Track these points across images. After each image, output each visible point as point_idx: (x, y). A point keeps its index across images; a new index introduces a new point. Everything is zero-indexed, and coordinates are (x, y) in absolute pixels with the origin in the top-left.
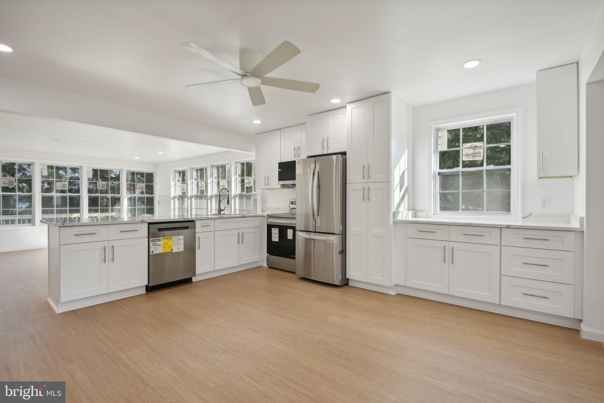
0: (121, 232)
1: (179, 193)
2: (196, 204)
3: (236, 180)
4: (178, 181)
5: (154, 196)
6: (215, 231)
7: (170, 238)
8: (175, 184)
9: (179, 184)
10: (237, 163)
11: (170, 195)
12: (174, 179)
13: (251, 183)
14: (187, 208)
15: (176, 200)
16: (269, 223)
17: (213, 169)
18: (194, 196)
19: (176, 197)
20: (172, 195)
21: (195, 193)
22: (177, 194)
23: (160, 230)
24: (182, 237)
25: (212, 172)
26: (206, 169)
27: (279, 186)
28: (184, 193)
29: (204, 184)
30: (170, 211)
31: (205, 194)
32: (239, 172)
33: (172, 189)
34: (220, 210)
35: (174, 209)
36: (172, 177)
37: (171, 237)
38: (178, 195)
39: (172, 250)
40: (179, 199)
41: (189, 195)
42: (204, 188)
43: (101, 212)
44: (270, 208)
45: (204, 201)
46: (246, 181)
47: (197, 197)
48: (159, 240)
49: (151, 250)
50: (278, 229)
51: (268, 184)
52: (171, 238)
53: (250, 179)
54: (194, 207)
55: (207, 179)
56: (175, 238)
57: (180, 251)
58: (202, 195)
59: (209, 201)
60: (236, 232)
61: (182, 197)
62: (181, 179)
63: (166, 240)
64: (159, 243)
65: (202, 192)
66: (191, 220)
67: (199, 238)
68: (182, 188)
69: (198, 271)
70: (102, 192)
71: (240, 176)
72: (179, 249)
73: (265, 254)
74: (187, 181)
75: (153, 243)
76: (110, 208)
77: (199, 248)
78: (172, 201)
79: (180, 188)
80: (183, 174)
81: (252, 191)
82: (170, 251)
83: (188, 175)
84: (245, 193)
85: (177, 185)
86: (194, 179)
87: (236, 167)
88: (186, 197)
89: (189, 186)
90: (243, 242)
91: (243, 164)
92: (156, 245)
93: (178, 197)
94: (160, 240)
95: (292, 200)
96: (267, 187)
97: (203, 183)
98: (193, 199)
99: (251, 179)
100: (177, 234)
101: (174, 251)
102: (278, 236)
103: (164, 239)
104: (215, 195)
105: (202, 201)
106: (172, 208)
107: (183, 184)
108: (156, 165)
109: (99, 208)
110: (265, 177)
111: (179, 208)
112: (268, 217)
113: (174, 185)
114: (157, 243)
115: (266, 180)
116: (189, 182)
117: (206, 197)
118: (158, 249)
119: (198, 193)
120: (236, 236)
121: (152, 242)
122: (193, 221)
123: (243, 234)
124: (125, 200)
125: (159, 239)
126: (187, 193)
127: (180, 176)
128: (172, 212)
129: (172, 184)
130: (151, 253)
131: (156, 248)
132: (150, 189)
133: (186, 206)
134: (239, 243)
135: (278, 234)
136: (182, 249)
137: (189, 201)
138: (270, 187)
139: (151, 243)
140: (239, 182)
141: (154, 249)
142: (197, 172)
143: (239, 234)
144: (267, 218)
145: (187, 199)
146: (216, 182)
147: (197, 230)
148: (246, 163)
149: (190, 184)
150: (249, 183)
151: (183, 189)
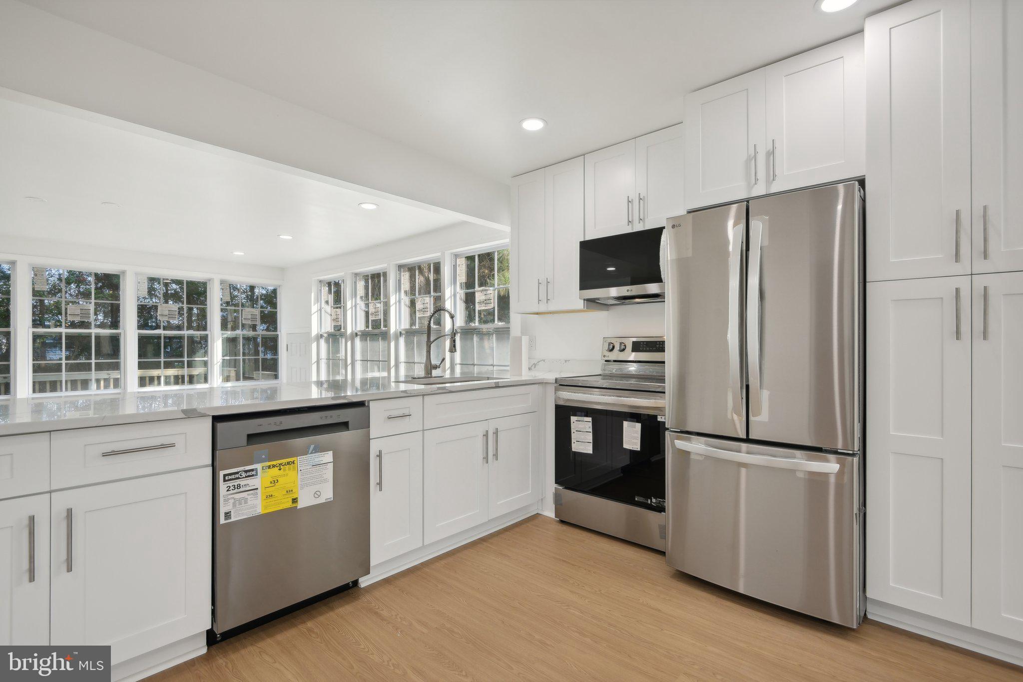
0: (105, 455)
1: (328, 327)
2: (364, 352)
3: (455, 295)
4: (327, 302)
5: (277, 336)
6: (423, 430)
7: (288, 463)
8: (321, 310)
9: (328, 309)
10: (456, 256)
11: (310, 333)
12: (318, 300)
13: (492, 301)
14: (344, 358)
15: (323, 342)
16: (561, 403)
17: (400, 275)
18: (359, 333)
19: (322, 336)
20: (314, 331)
21: (361, 326)
22: (323, 331)
23: (252, 438)
24: (328, 457)
25: (400, 281)
26: (385, 274)
27: (580, 304)
28: (338, 328)
29: (380, 306)
30: (310, 365)
31: (383, 328)
32: (462, 277)
33: (315, 319)
34: (430, 368)
35: (318, 362)
36: (313, 294)
37: (291, 460)
38: (326, 333)
39: (295, 500)
40: (327, 341)
41: (349, 331)
42: (381, 316)
43: (165, 368)
44: (544, 361)
45: (381, 344)
46: (479, 297)
47: (364, 335)
48: (251, 474)
49: (223, 509)
50: (590, 419)
51: (548, 300)
52: (293, 462)
53: (489, 292)
54: (358, 356)
55: (387, 296)
56: (302, 461)
57: (321, 500)
58: (377, 331)
59: (393, 344)
60: (480, 429)
61: (335, 336)
62: (331, 298)
63: (275, 471)
64: (252, 482)
65: (376, 324)
66: (355, 400)
67: (380, 456)
68: (334, 317)
69: (376, 557)
70: (169, 327)
71: (464, 285)
72: (317, 494)
73: (550, 485)
74: (345, 303)
75: (231, 484)
76: (186, 359)
77: (380, 484)
78: (314, 345)
79: (329, 318)
80: (336, 290)
81: (494, 321)
82: (288, 504)
83: (347, 290)
84: (477, 324)
85: (323, 310)
86: (358, 297)
87: (455, 267)
88: (342, 335)
89: (349, 313)
90: (496, 456)
91: (470, 259)
92: (241, 489)
93: (325, 335)
94: (254, 473)
95: (609, 341)
96: (543, 308)
97: (378, 305)
98: (358, 341)
99: (491, 292)
100: (312, 447)
101: (301, 505)
102: (590, 437)
103: (269, 467)
104: (405, 330)
105: (375, 344)
106: (314, 358)
107: (337, 308)
108: (282, 270)
109: (162, 360)
110: (539, 283)
111: (328, 359)
112: (556, 385)
113: (318, 311)
114: (242, 482)
115: (543, 288)
116: (349, 304)
117: (385, 336)
118: (246, 502)
119: (367, 327)
120: (479, 442)
121: (225, 480)
122: (361, 404)
123: (496, 433)
124: (218, 342)
125: (252, 470)
126: (345, 328)
127: (330, 291)
128: (314, 367)
129: (314, 308)
130: (222, 521)
131: (240, 500)
132: (270, 319)
133: (342, 354)
134: (486, 458)
135: (591, 434)
136: (327, 494)
137: (349, 344)
138: (552, 307)
139: (222, 487)
140: (461, 299)
141: (234, 505)
142: (367, 282)
143: (486, 435)
144: (556, 390)
145: (344, 340)
146: (408, 302)
147: (374, 431)
148: (479, 256)
149: (352, 308)
150: (486, 302)
151: (336, 320)
